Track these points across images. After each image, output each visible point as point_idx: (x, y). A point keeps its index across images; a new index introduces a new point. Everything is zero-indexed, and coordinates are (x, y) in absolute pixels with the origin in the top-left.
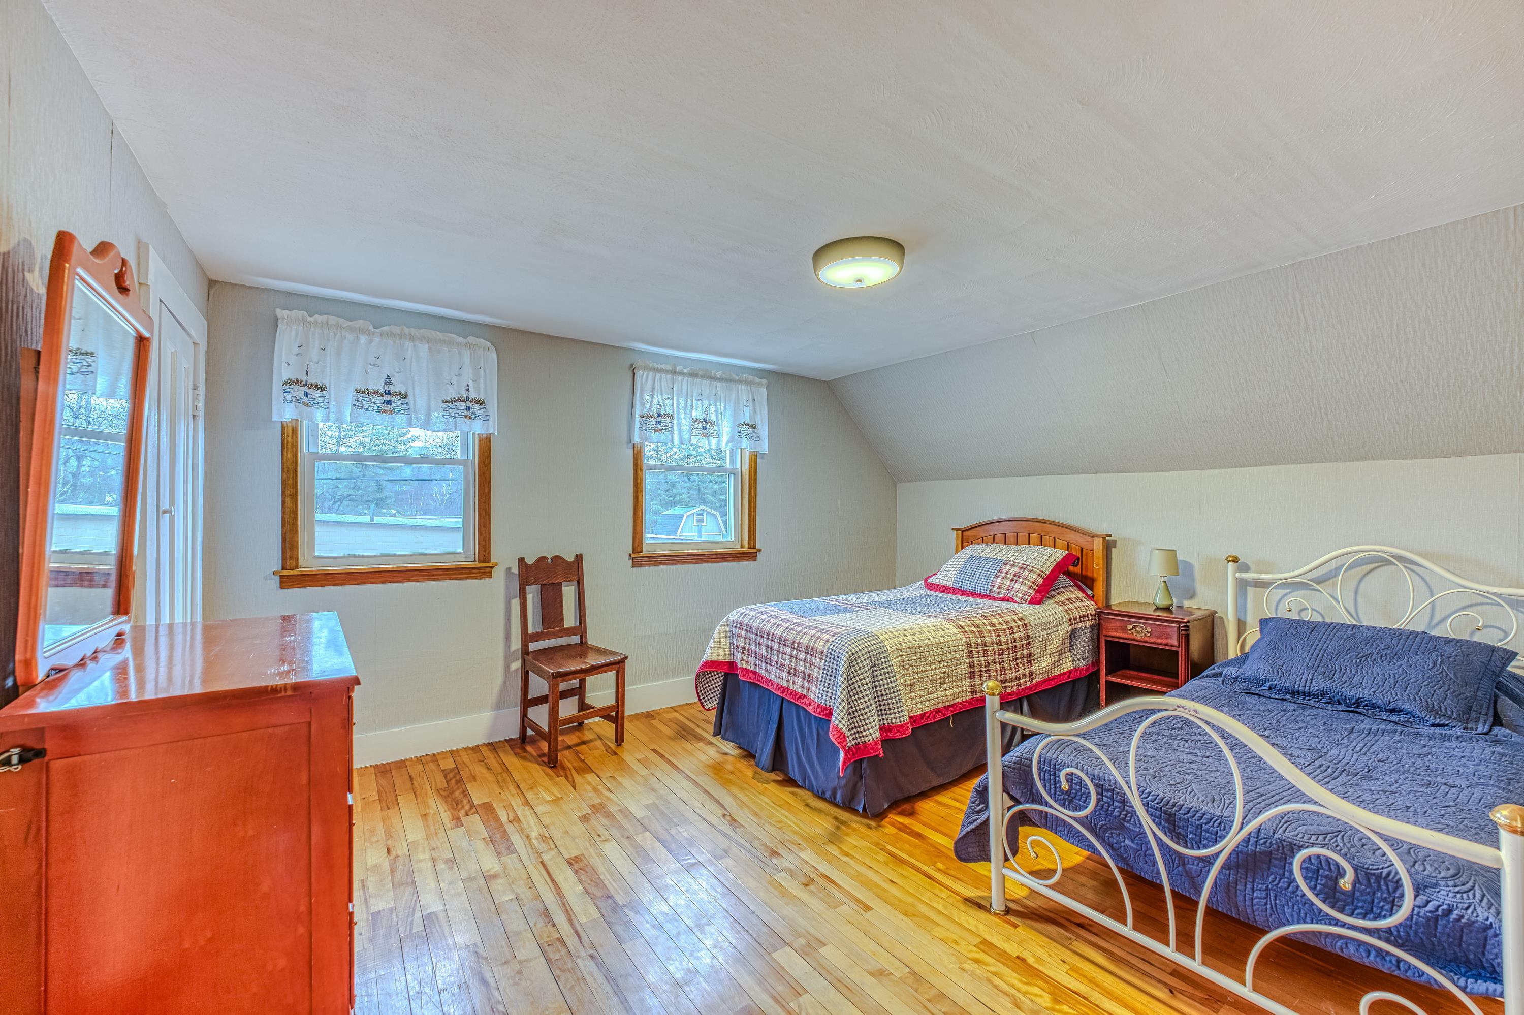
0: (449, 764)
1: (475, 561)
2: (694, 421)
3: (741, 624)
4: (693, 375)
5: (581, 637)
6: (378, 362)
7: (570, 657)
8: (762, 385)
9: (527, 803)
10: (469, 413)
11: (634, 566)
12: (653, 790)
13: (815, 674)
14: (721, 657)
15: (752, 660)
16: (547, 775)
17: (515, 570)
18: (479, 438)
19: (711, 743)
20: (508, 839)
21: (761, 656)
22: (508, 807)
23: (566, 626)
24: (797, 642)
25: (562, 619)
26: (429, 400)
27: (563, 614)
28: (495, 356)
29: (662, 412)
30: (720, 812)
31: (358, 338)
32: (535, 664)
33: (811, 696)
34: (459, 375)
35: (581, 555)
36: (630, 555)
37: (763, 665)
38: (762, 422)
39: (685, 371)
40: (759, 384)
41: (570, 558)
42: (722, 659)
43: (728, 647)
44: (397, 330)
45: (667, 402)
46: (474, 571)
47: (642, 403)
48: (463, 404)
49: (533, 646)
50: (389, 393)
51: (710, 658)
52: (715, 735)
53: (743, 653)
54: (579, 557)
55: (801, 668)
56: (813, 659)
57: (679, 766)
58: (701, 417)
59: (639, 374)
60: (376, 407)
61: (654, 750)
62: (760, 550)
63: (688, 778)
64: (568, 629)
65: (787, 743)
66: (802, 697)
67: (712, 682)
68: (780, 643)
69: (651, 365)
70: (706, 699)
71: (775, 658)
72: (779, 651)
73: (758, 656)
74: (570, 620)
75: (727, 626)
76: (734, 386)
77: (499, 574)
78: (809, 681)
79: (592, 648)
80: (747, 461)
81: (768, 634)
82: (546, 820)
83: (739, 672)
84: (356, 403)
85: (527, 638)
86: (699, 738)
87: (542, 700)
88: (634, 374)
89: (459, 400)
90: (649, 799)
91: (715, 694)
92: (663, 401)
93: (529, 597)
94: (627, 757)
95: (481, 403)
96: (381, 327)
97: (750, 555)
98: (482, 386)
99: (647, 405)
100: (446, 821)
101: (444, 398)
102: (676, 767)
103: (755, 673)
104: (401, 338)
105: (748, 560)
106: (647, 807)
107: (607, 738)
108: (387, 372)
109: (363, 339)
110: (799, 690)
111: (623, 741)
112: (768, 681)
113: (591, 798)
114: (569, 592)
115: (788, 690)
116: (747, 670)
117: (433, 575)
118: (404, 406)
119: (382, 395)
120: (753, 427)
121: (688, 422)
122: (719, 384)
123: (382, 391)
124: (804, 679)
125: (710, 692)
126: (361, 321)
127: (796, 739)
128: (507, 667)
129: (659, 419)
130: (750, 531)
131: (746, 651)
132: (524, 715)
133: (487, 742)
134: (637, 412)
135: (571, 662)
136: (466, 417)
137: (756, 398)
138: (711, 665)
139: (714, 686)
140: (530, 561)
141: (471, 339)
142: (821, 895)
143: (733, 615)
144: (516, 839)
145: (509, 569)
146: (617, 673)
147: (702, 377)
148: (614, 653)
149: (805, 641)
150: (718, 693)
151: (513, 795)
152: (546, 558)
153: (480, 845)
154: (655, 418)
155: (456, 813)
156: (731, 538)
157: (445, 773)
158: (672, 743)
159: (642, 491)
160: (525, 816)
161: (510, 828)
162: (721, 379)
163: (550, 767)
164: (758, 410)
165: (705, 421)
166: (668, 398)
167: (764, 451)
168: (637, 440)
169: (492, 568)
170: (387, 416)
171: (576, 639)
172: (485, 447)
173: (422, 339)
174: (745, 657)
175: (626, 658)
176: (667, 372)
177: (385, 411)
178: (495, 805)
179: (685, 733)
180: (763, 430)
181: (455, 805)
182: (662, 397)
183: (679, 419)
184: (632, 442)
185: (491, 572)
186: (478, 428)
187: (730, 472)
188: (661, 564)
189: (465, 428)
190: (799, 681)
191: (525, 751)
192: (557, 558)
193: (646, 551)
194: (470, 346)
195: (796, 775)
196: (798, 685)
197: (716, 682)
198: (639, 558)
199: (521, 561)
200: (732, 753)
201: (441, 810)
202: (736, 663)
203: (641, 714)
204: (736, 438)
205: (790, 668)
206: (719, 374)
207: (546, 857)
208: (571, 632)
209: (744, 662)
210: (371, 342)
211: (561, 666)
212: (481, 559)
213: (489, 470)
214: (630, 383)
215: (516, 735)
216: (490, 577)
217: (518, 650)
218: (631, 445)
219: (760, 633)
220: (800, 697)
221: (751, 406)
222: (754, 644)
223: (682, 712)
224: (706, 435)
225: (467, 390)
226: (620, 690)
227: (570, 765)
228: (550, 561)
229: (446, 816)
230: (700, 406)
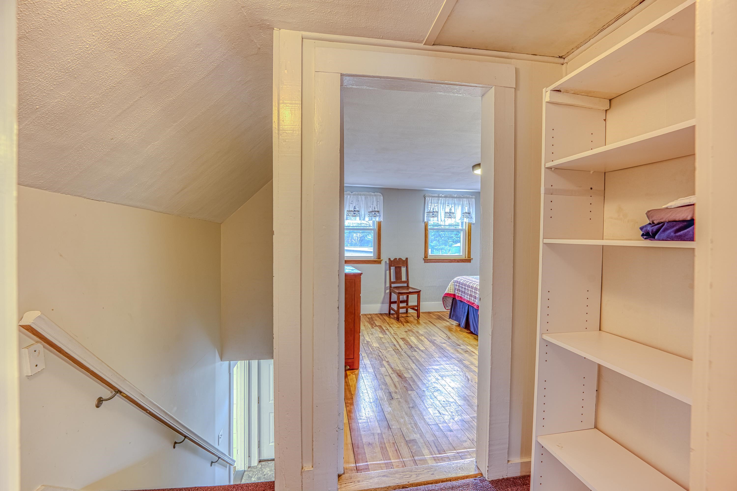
0: (370, 316)
1: (376, 259)
2: (446, 213)
3: (458, 281)
4: (446, 197)
5: (407, 284)
6: (352, 202)
7: (404, 289)
8: (473, 198)
9: (390, 327)
10: (375, 215)
11: (425, 262)
12: (427, 329)
13: (477, 296)
14: (451, 292)
15: (460, 293)
16: (396, 322)
17: (388, 262)
18: (378, 222)
19: (448, 322)
20: (386, 332)
21: (463, 291)
22: (385, 327)
23: (402, 280)
24: (472, 286)
25: (401, 278)
26: (365, 212)
27: (402, 277)
28: (382, 198)
29: (434, 210)
30: (446, 336)
31: (347, 196)
32: (393, 290)
33: (476, 303)
34: (373, 204)
35: (407, 258)
36: (423, 259)
37: (463, 294)
38: (472, 211)
39: (443, 196)
40: (472, 198)
41: (404, 259)
42: (451, 293)
43: (453, 289)
44: (357, 193)
45: (436, 207)
46: (376, 262)
47: (428, 208)
48: (374, 213)
49: (393, 285)
50: (355, 211)
51: (447, 292)
52: (450, 318)
53: (457, 291)
54: (407, 259)
55: (473, 294)
56: (477, 291)
57: (437, 325)
58: (449, 211)
59: (427, 198)
60: (352, 215)
61: (429, 321)
62: (472, 259)
63: (438, 328)
64: (403, 281)
65: (470, 319)
66: (473, 303)
67: (449, 301)
68: (468, 287)
69: (431, 195)
70: (446, 306)
71: (466, 292)
72: (467, 290)
73: (462, 292)
74: (404, 278)
75: (453, 282)
76: (461, 199)
77: (383, 263)
78: (475, 298)
79: (410, 288)
80: (468, 225)
81: (465, 284)
82: (395, 330)
83: (456, 297)
84: (347, 214)
85: (391, 283)
86: (444, 320)
87: (395, 302)
88: (425, 198)
89: (373, 211)
90: (426, 331)
91: (449, 305)
92: (435, 207)
93: (392, 271)
94: (420, 321)
95: (378, 212)
96: (353, 192)
97: (469, 260)
98: (379, 207)
99: (429, 209)
100: (370, 327)
101: (369, 211)
102: (435, 325)
103: (461, 297)
104: (358, 195)
105: (467, 262)
106: (424, 332)
107: (415, 316)
108: (354, 205)
109: (349, 197)
110: (473, 302)
111: (419, 317)
112: (465, 299)
113: (408, 328)
114: (403, 270)
115: (470, 301)
116: (458, 296)
117: (366, 262)
118: (358, 214)
119: (353, 212)
120: (469, 213)
121: (444, 213)
122: (455, 199)
123: (353, 210)
124: (474, 298)
125: (448, 304)
126: (348, 192)
127: (472, 317)
128: (385, 291)
129: (433, 213)
130: (468, 252)
131: (459, 290)
132: (390, 306)
133: (379, 313)
134: (426, 211)
135: (404, 290)
136: (375, 216)
137: (470, 203)
138: (447, 295)
139: (449, 302)
140: (392, 259)
141: (376, 193)
142: (469, 354)
143: (455, 279)
144: (387, 333)
145: (386, 262)
146: (418, 295)
147: (449, 197)
148: (417, 289)
149: (475, 286)
150: (450, 305)
151: (387, 325)
152: (396, 259)
153: (379, 332)
154: (432, 213)
155: (372, 326)
156: (461, 254)
157: (369, 318)
158: (435, 320)
159: (427, 238)
160: (390, 329)
161: (386, 331)
162: (456, 198)
163: (397, 321)
164: (471, 208)
165: (450, 212)
166: (437, 206)
167: (473, 222)
168: (426, 220)
169: (381, 261)
170: (354, 217)
171: (406, 285)
172: (379, 224)
173: (363, 195)
174: (458, 292)
175: (421, 291)
176: (436, 197)
177: (354, 216)
178: (382, 326)
179: (440, 318)
180: (474, 216)
181: (372, 325)
182: (434, 205)
183: (440, 212)
184: (424, 221)
185: (381, 262)
186: (377, 219)
187: (461, 230)
188: (434, 262)
189: (374, 220)
190: (473, 299)
191: (390, 316)
192: (400, 259)
193: (429, 258)
194: (375, 195)
195: (472, 330)
196: (472, 300)
197: (450, 301)
198: (426, 260)
199: (389, 259)
200: (454, 324)
201: (369, 325)
202: (455, 294)
203: (427, 312)
204: (462, 218)
205: (470, 295)
206: (455, 196)
207: (395, 337)
208: (404, 282)
209: (458, 294)
210: (350, 197)
211: (401, 291)
212: (378, 258)
213: (380, 232)
214: (423, 201)
215: (388, 312)
216: (381, 264)
217: (388, 286)
218: (424, 222)
219: (463, 284)
220: (473, 304)
221: (468, 206)
222: (461, 288)
223: (441, 313)
224: (450, 218)
225: (375, 208)
226: (419, 301)
227: (403, 321)
228: (398, 259)
229: (370, 326)
230: (448, 207)
